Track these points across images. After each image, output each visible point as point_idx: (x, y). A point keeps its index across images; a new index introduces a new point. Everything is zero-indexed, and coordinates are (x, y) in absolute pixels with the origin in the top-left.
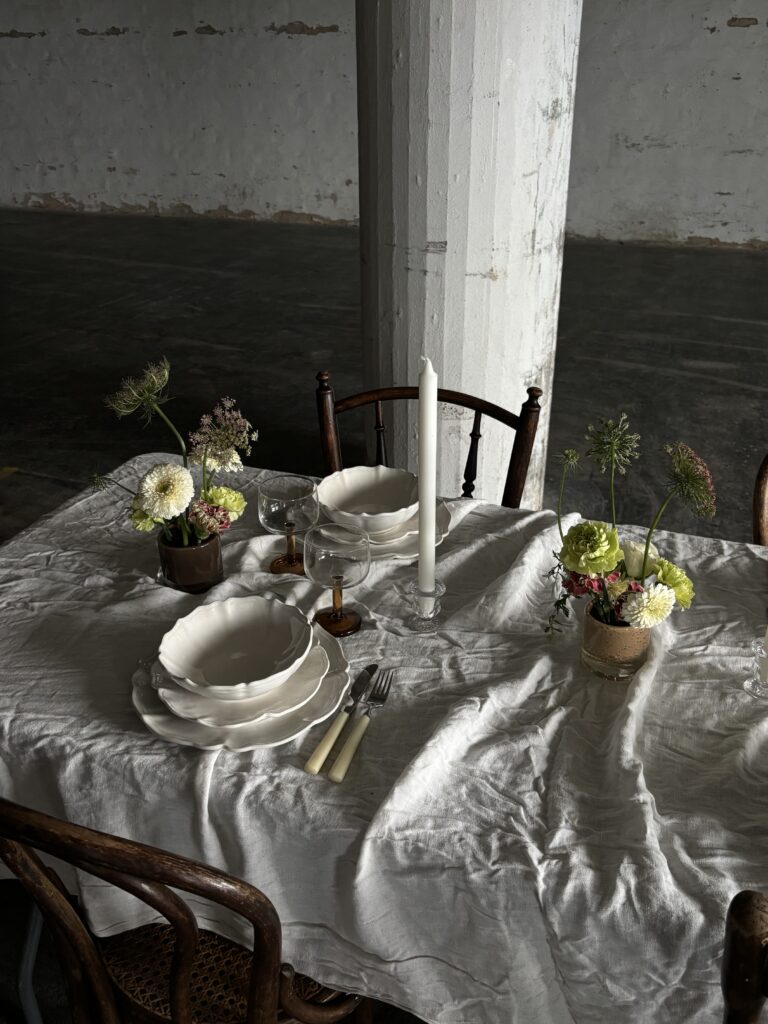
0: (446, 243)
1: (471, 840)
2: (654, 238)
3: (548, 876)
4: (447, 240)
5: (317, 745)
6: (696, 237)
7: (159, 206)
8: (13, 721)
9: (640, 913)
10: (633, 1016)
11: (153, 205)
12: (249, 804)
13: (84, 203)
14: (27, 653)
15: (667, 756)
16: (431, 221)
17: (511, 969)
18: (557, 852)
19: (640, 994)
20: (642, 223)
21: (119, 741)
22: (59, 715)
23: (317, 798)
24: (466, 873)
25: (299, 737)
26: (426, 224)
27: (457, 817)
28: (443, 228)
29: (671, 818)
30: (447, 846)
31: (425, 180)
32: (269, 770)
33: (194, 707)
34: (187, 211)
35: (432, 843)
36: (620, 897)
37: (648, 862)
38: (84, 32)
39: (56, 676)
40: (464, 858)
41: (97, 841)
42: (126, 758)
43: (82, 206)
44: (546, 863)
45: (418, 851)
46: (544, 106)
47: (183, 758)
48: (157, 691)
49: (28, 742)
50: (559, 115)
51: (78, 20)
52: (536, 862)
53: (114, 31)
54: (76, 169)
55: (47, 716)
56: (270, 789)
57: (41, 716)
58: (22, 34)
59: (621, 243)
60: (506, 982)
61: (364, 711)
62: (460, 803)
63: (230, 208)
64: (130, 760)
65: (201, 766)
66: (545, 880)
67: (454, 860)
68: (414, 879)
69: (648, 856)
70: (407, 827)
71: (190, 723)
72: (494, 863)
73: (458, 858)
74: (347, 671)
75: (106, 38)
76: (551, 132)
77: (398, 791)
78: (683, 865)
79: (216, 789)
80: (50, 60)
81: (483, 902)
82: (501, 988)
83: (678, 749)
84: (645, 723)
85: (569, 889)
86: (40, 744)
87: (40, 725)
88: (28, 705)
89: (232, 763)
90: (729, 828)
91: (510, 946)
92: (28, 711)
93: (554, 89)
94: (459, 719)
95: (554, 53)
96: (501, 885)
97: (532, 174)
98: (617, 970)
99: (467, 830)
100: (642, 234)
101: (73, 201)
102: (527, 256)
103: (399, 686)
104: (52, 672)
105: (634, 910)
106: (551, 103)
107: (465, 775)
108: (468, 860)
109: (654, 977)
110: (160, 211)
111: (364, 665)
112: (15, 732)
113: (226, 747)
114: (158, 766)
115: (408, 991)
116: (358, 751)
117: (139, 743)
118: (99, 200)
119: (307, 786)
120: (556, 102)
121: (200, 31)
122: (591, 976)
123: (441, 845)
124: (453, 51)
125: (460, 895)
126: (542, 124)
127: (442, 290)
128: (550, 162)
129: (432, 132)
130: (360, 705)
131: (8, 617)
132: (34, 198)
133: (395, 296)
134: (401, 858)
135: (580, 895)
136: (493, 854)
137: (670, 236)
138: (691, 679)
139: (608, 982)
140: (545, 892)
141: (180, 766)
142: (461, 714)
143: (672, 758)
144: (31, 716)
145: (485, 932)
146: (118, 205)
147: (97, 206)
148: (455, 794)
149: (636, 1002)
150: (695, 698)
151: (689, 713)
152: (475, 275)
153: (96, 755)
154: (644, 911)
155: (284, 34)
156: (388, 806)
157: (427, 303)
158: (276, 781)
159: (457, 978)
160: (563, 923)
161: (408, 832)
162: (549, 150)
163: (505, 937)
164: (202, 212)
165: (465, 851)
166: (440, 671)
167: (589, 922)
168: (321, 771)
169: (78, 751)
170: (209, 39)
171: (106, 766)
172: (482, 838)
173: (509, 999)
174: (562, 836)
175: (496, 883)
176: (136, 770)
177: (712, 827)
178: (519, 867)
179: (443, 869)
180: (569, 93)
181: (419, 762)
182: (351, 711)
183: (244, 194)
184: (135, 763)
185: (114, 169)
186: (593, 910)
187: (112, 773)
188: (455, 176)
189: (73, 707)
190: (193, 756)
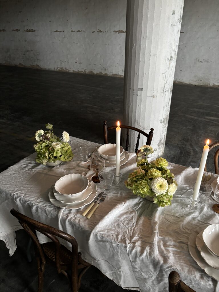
0: (142, 89)
1: (115, 236)
2: (204, 85)
3: (130, 247)
4: (143, 88)
5: (86, 209)
6: (215, 85)
7: (86, 71)
8: (23, 197)
9: (149, 259)
10: (147, 281)
11: (85, 71)
12: (69, 221)
13: (70, 70)
14: (30, 181)
15: (165, 221)
16: (139, 83)
17: (121, 266)
18: (133, 242)
19: (149, 276)
20: (201, 81)
21: (44, 204)
22: (33, 196)
23: (83, 222)
24: (112, 244)
25: (82, 207)
26: (138, 84)
27: (113, 230)
28: (142, 85)
29: (161, 237)
30: (109, 237)
31: (138, 74)
32: (74, 214)
33: (61, 198)
34: (92, 73)
35: (106, 235)
36: (145, 254)
37: (153, 247)
38: (72, 31)
39: (34, 187)
40: (112, 240)
41: (39, 224)
42: (45, 208)
43: (69, 71)
44: (130, 244)
45: (103, 237)
46: (168, 58)
47: (57, 209)
48: (54, 193)
49: (25, 202)
50: (172, 59)
51: (71, 28)
52: (127, 244)
53: (79, 31)
54: (68, 62)
55: (31, 196)
56: (74, 218)
57: (29, 196)
58: (59, 31)
59: (195, 85)
60: (120, 269)
61: (98, 203)
62: (115, 227)
63: (102, 73)
64: (46, 208)
65: (60, 212)
66: (129, 248)
67: (110, 240)
68: (101, 243)
69: (153, 246)
70: (101, 231)
71: (59, 201)
72: (118, 242)
73: (111, 240)
74: (96, 193)
75: (77, 33)
76: (170, 64)
77: (100, 223)
78: (161, 249)
79: (62, 217)
80: (64, 37)
81: (116, 250)
82: (119, 270)
83: (168, 220)
84: (162, 213)
85: (134, 251)
86: (28, 202)
87: (29, 198)
88: (28, 193)
89: (67, 212)
90: (175, 241)
91: (121, 261)
92: (27, 195)
93: (171, 53)
94: (118, 207)
95: (171, 45)
96: (119, 248)
97: (164, 73)
98: (144, 270)
99: (114, 233)
100: (201, 83)
101: (67, 69)
102: (162, 92)
103: (108, 198)
104: (34, 186)
105: (148, 258)
106: (170, 57)
107: (117, 221)
108: (113, 241)
109: (152, 273)
110: (86, 73)
111: (101, 192)
112: (24, 199)
113: (66, 208)
114: (51, 210)
115: (100, 267)
116: (95, 212)
117: (49, 205)
118: (73, 69)
119: (82, 219)
120: (171, 57)
121: (98, 32)
122: (138, 271)
123: (108, 236)
124: (146, 44)
125: (111, 248)
126: (168, 62)
127: (141, 99)
128: (169, 71)
129: (141, 63)
130: (98, 201)
131: (28, 172)
132: (59, 69)
133: (130, 100)
134: (99, 238)
135: (136, 253)
136: (118, 240)
137: (208, 84)
138: (176, 203)
139: (142, 273)
140: (129, 251)
141: (56, 211)
142: (119, 206)
143: (166, 222)
144: (27, 196)
145: (116, 257)
146: (77, 71)
147: (72, 71)
148: (114, 225)
149: (148, 278)
150: (175, 208)
151: (173, 211)
152: (149, 96)
153: (39, 206)
154: (150, 258)
155: (117, 33)
156: (97, 226)
157: (137, 102)
158: (75, 217)
159: (110, 266)
160: (132, 258)
161: (101, 232)
162: (169, 68)
163: (120, 259)
164: (96, 73)
165: (113, 238)
166: (118, 195)
167: (137, 259)
168: (85, 216)
169: (35, 205)
170: (100, 33)
171: (41, 209)
172: (117, 236)
173: (121, 273)
174: (135, 238)
175: (118, 247)
176: (47, 211)
177: (170, 240)
178: (124, 245)
179: (107, 242)
180: (175, 54)
181: (106, 217)
182: (95, 202)
183: (106, 69)
184: (47, 209)
185: (77, 63)
186: (138, 256)
187: (42, 211)
188: (146, 73)
189: (36, 195)
190: (59, 209)
